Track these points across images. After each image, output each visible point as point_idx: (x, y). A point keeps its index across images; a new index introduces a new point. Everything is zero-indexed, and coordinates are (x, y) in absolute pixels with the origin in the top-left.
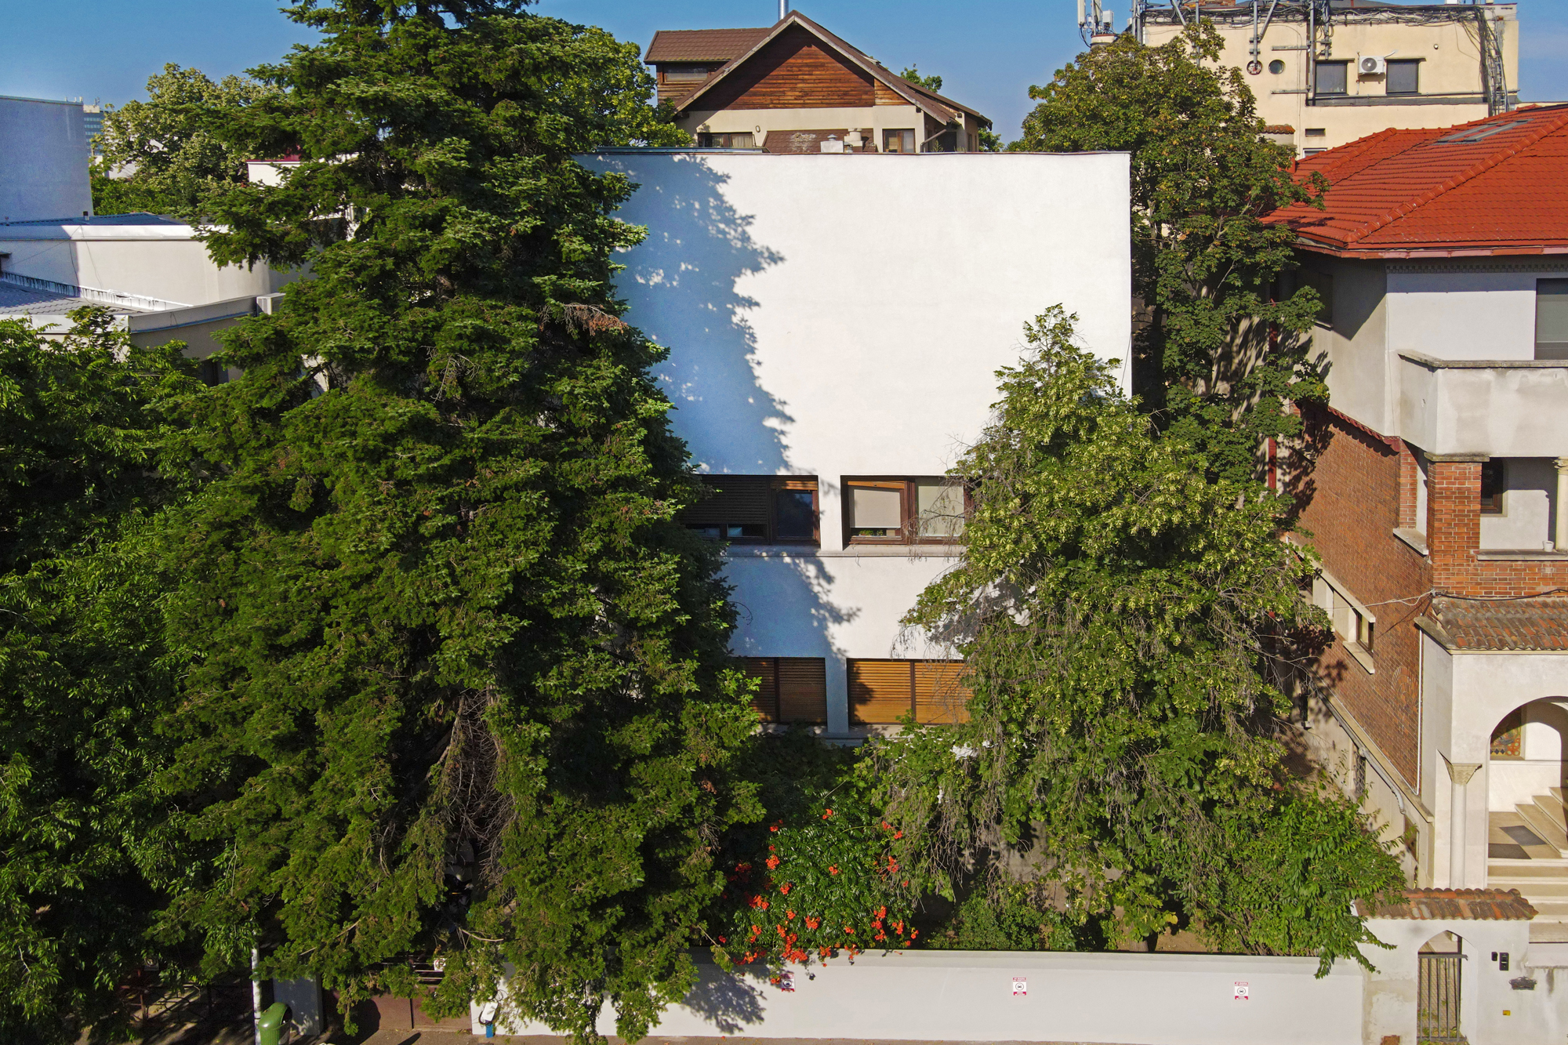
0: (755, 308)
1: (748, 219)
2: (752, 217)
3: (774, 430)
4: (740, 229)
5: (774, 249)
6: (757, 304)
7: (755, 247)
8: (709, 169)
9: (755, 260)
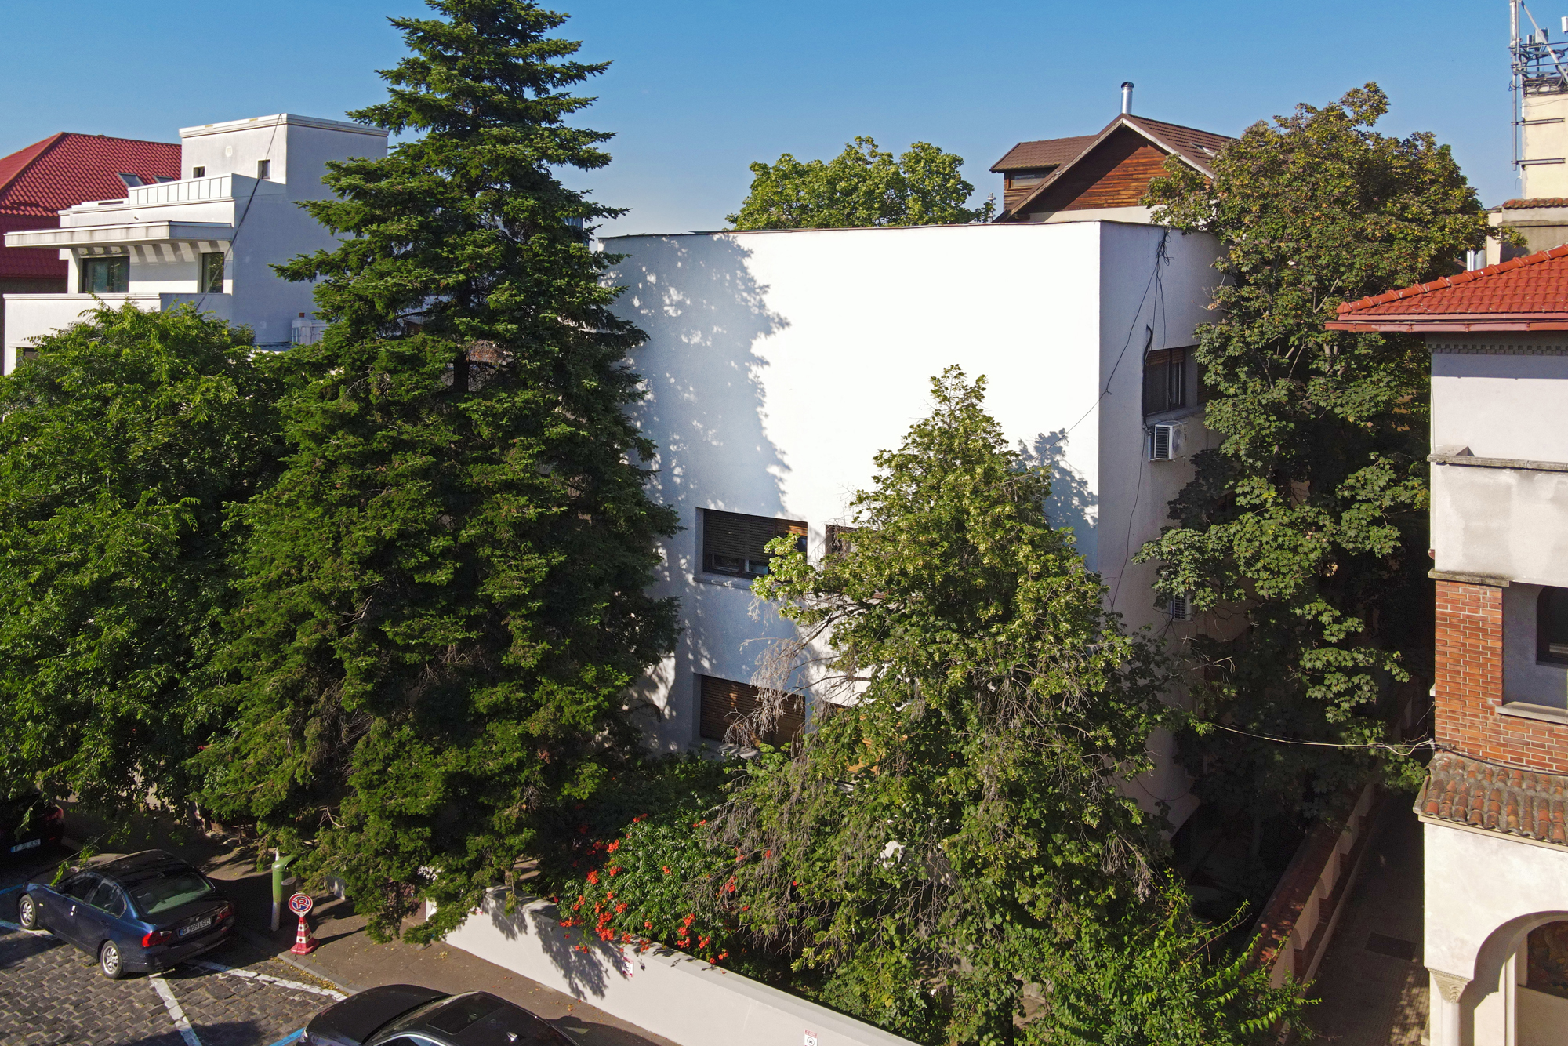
0: (766, 367)
1: (764, 289)
2: (768, 286)
3: (775, 477)
4: (758, 298)
5: (783, 316)
6: (767, 363)
7: (769, 313)
8: (738, 246)
9: (769, 324)
